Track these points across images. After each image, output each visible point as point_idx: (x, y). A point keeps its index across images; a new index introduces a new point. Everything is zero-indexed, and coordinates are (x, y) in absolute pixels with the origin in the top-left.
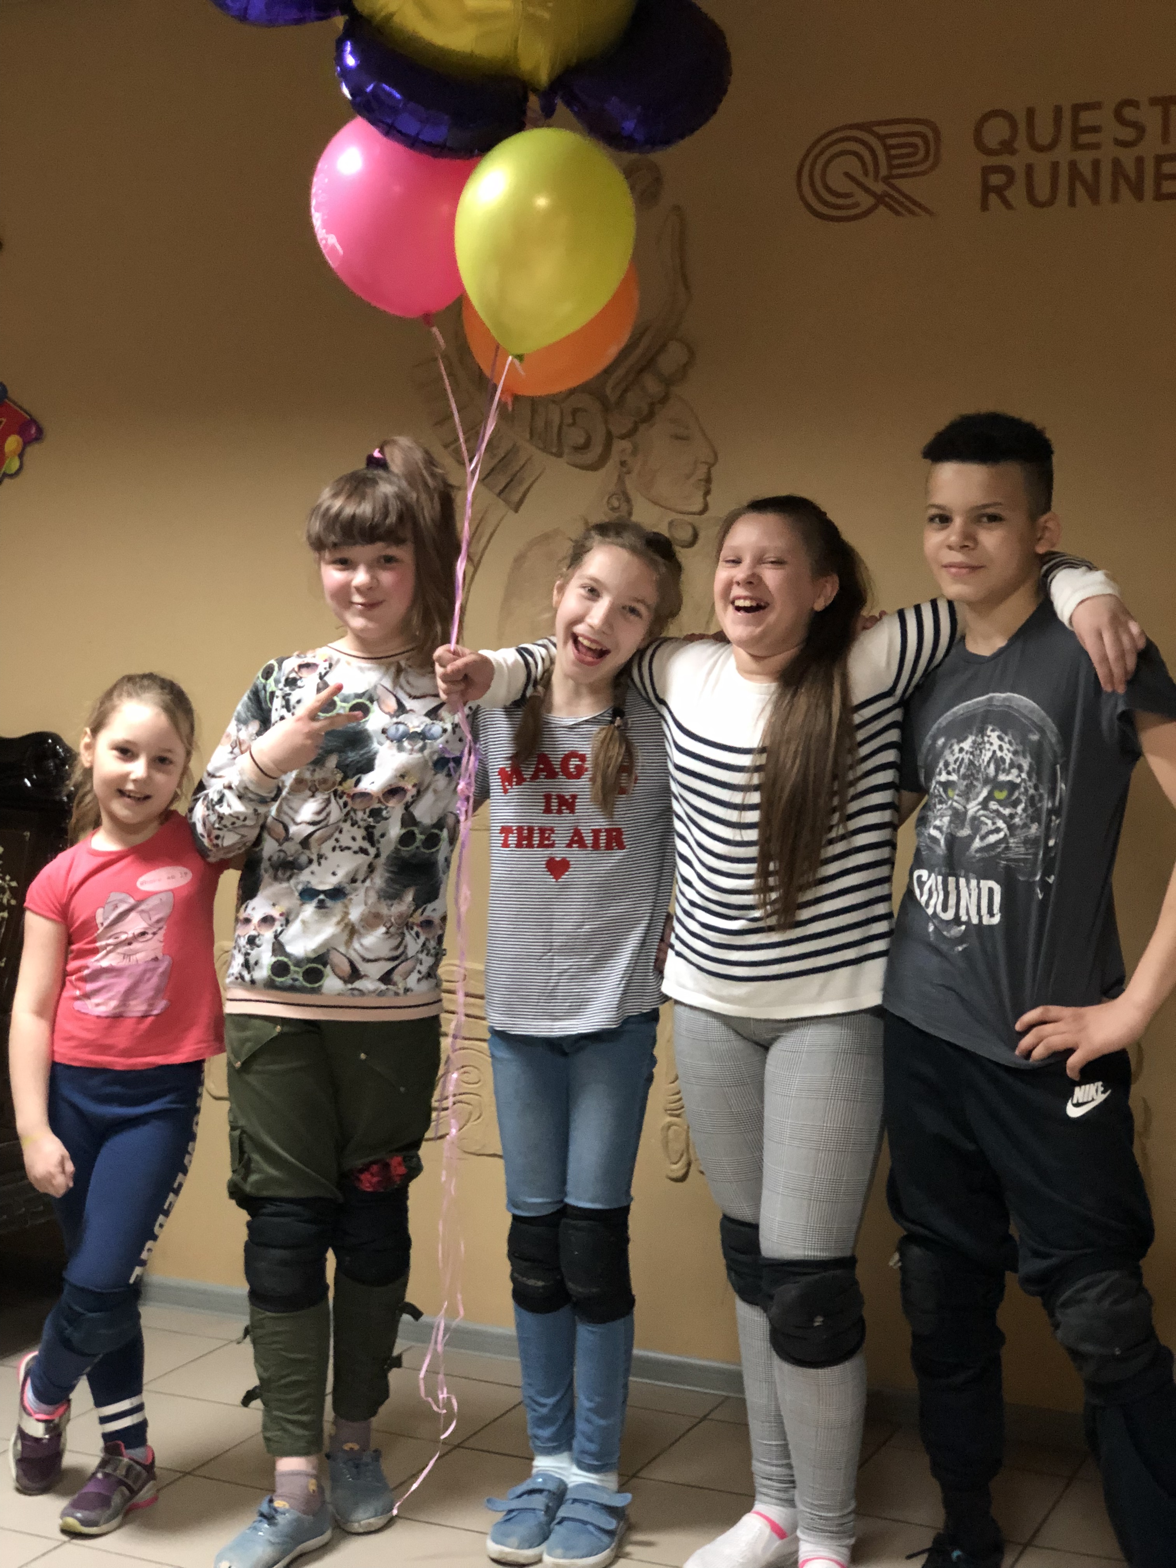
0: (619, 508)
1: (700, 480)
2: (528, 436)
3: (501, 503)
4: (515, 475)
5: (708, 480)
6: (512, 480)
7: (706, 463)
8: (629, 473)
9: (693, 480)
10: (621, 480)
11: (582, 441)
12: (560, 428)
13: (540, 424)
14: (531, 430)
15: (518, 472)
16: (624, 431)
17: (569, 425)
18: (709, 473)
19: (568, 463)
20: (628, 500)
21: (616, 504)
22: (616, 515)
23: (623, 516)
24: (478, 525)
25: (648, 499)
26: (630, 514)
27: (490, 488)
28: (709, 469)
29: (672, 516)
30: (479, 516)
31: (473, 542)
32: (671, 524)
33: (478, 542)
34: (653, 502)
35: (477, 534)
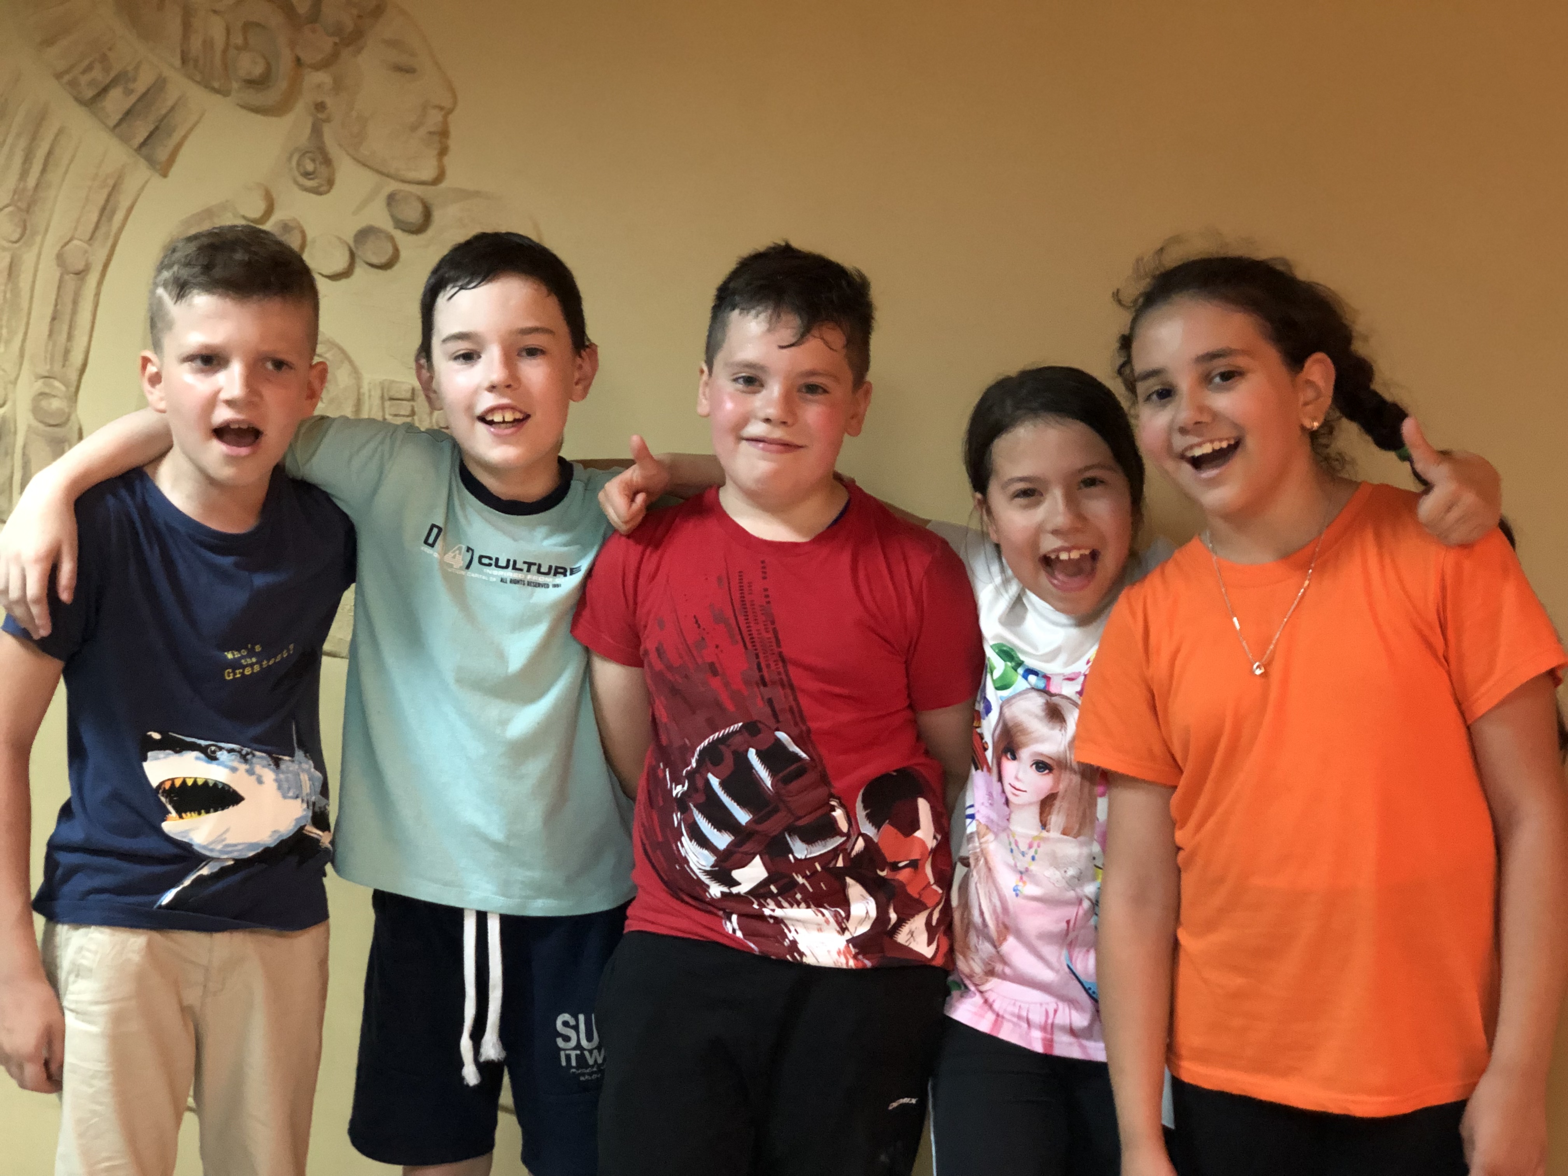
0: (313, 173)
1: (430, 133)
2: (178, 62)
3: (142, 164)
4: (161, 120)
5: (444, 133)
6: (157, 129)
7: (441, 108)
8: (328, 120)
9: (422, 132)
10: (317, 131)
11: (258, 70)
12: (225, 51)
13: (196, 44)
14: (183, 52)
15: (165, 116)
16: (319, 57)
17: (238, 48)
18: (445, 123)
19: (238, 105)
20: (327, 161)
21: (310, 167)
22: (309, 183)
23: (321, 186)
24: (110, 195)
25: (355, 159)
26: (331, 183)
27: (125, 139)
28: (445, 117)
29: (393, 186)
30: (111, 182)
31: (104, 218)
32: (391, 199)
33: (110, 219)
34: (364, 165)
35: (108, 208)
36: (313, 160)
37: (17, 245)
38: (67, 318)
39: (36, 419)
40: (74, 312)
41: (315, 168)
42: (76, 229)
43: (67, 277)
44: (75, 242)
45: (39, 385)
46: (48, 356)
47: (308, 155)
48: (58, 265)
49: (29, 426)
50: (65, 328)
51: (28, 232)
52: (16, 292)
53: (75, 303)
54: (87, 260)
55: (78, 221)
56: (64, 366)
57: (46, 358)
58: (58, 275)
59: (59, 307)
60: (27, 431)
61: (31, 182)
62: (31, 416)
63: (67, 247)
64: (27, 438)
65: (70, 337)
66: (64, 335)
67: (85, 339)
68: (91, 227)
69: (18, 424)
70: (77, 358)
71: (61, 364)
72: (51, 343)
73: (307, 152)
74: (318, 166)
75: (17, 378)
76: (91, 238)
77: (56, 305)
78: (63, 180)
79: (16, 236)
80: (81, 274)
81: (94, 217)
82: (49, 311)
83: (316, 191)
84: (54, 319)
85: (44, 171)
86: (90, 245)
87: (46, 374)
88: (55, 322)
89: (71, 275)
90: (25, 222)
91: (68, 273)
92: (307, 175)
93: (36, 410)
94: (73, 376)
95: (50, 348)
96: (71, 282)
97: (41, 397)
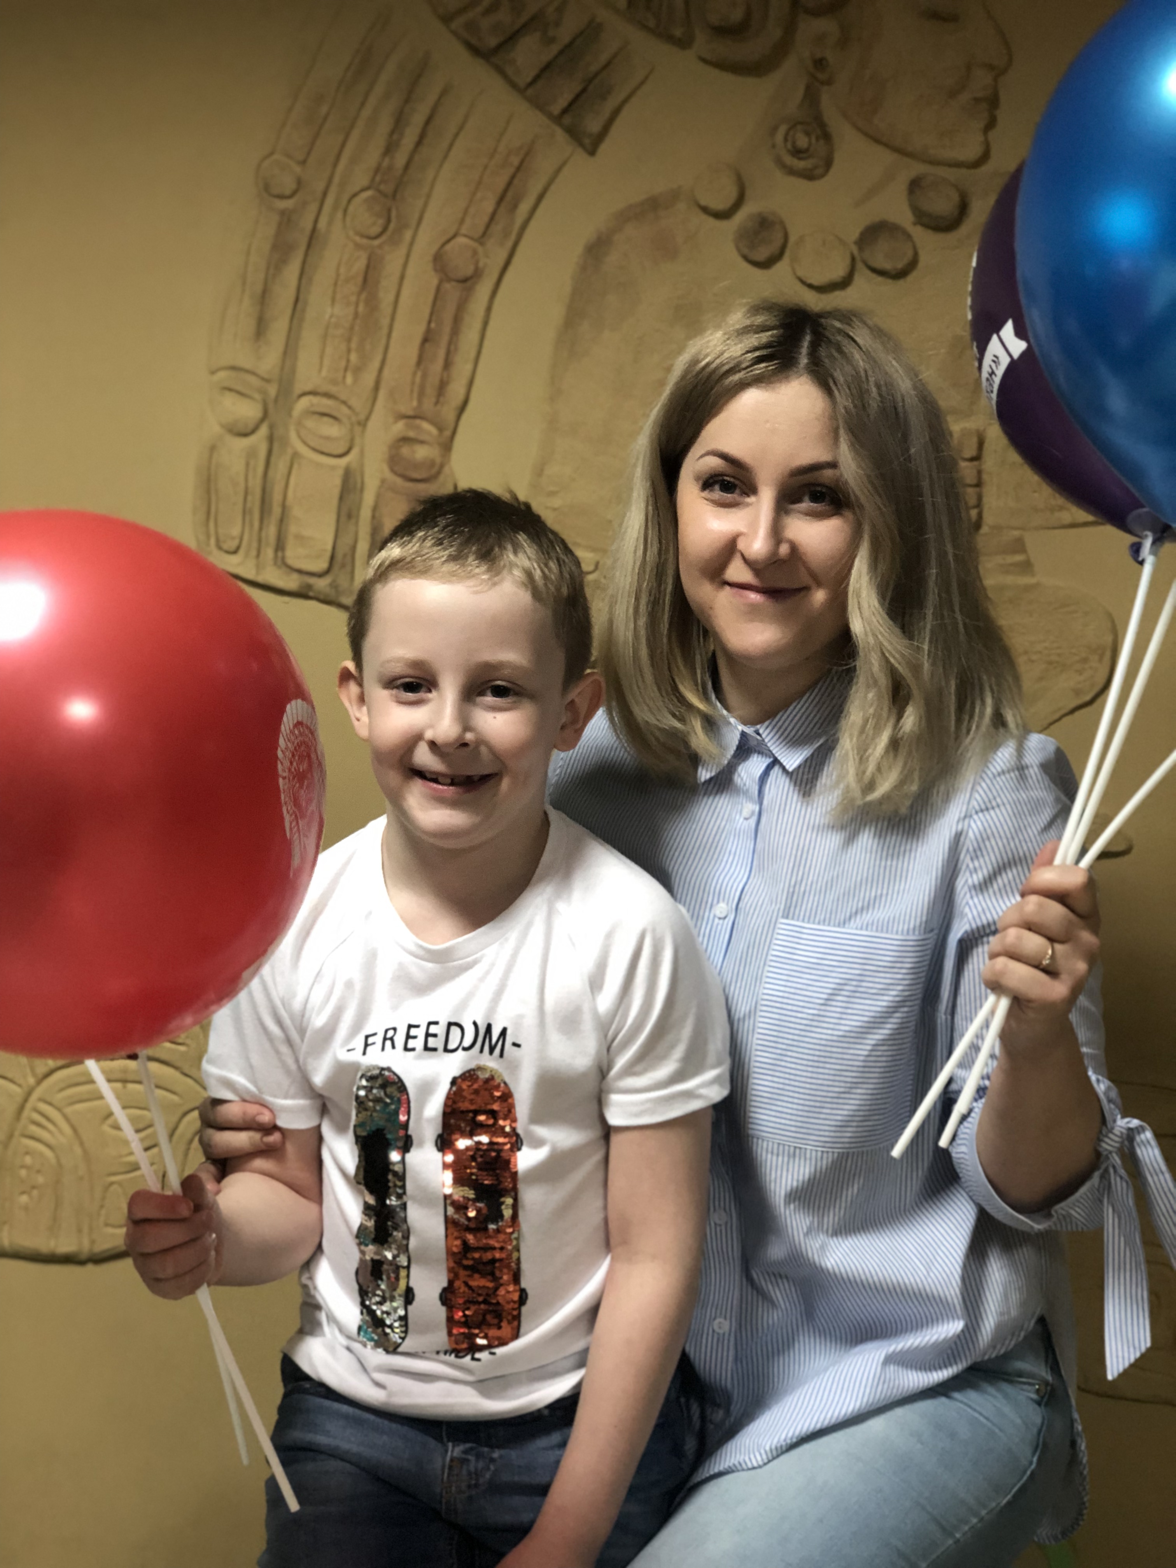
0: (807, 150)
1: (977, 100)
3: (560, 135)
4: (590, 81)
5: (993, 102)
6: (584, 90)
7: (991, 67)
8: (829, 82)
9: (964, 97)
10: (811, 97)
11: (737, 15)
15: (596, 74)
18: (996, 87)
19: (701, 60)
20: (826, 137)
21: (802, 141)
22: (801, 164)
23: (816, 167)
24: (513, 177)
25: (866, 134)
26: (828, 164)
27: (539, 105)
28: (995, 79)
29: (917, 169)
30: (516, 161)
31: (502, 209)
32: (915, 185)
33: (515, 206)
34: (878, 141)
35: (510, 194)
36: (808, 134)
37: (376, 242)
38: (445, 339)
39: (392, 470)
40: (455, 331)
41: (810, 144)
42: (462, 221)
43: (447, 286)
44: (461, 240)
45: (399, 428)
46: (416, 389)
47: (799, 127)
48: (436, 270)
49: (383, 481)
50: (441, 353)
51: (392, 226)
52: (372, 304)
53: (457, 320)
54: (477, 263)
55: (466, 212)
56: (437, 403)
57: (412, 391)
58: (435, 282)
59: (433, 325)
60: (380, 487)
61: (400, 159)
62: (385, 468)
63: (448, 247)
64: (378, 497)
65: (447, 364)
66: (440, 362)
67: (469, 367)
68: (486, 219)
69: (367, 479)
70: (456, 390)
71: (433, 400)
72: (419, 374)
73: (801, 123)
74: (813, 140)
75: (367, 418)
76: (484, 234)
77: (430, 322)
78: (446, 157)
79: (376, 230)
80: (468, 282)
81: (489, 206)
82: (419, 330)
83: (809, 176)
84: (425, 340)
85: (419, 143)
86: (482, 244)
87: (411, 413)
88: (427, 345)
89: (454, 284)
90: (389, 211)
91: (449, 280)
92: (797, 153)
93: (394, 461)
94: (451, 416)
95: (418, 379)
96: (452, 291)
97: (401, 443)
